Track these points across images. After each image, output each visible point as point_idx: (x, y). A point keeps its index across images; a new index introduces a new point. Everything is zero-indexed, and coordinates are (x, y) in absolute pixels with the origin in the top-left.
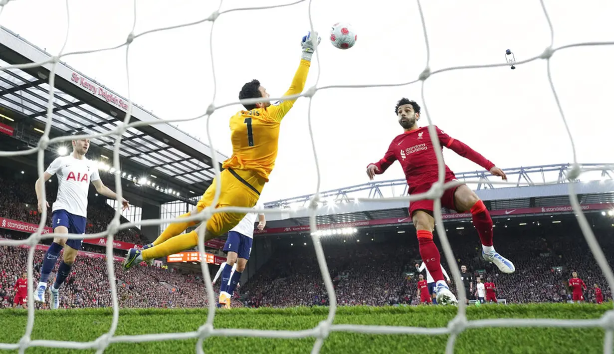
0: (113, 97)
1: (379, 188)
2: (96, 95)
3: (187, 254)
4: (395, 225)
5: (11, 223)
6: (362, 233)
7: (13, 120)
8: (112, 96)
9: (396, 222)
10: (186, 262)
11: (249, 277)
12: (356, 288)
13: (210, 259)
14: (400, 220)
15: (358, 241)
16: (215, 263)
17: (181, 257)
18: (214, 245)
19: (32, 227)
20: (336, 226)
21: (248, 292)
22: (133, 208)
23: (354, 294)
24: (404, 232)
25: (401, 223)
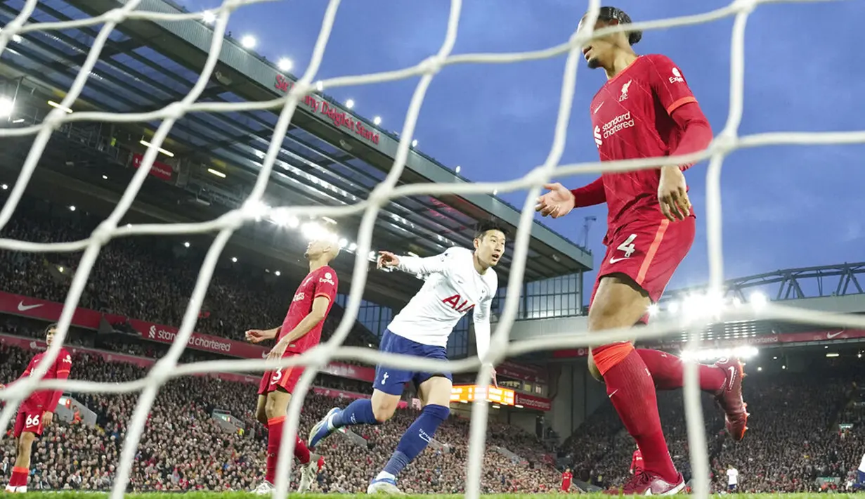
0: (346, 118)
1: (797, 280)
2: (317, 114)
3: (468, 390)
4: (822, 343)
5: (164, 332)
6: (768, 355)
7: (172, 155)
8: (344, 115)
9: (825, 338)
10: (466, 402)
11: (574, 430)
12: (756, 450)
13: (507, 397)
14: (831, 334)
15: (760, 369)
16: (515, 404)
17: (456, 394)
18: (514, 374)
19: (201, 340)
20: (724, 343)
21: (572, 454)
22: (377, 309)
23: (751, 459)
24: (837, 355)
25: (832, 339)
